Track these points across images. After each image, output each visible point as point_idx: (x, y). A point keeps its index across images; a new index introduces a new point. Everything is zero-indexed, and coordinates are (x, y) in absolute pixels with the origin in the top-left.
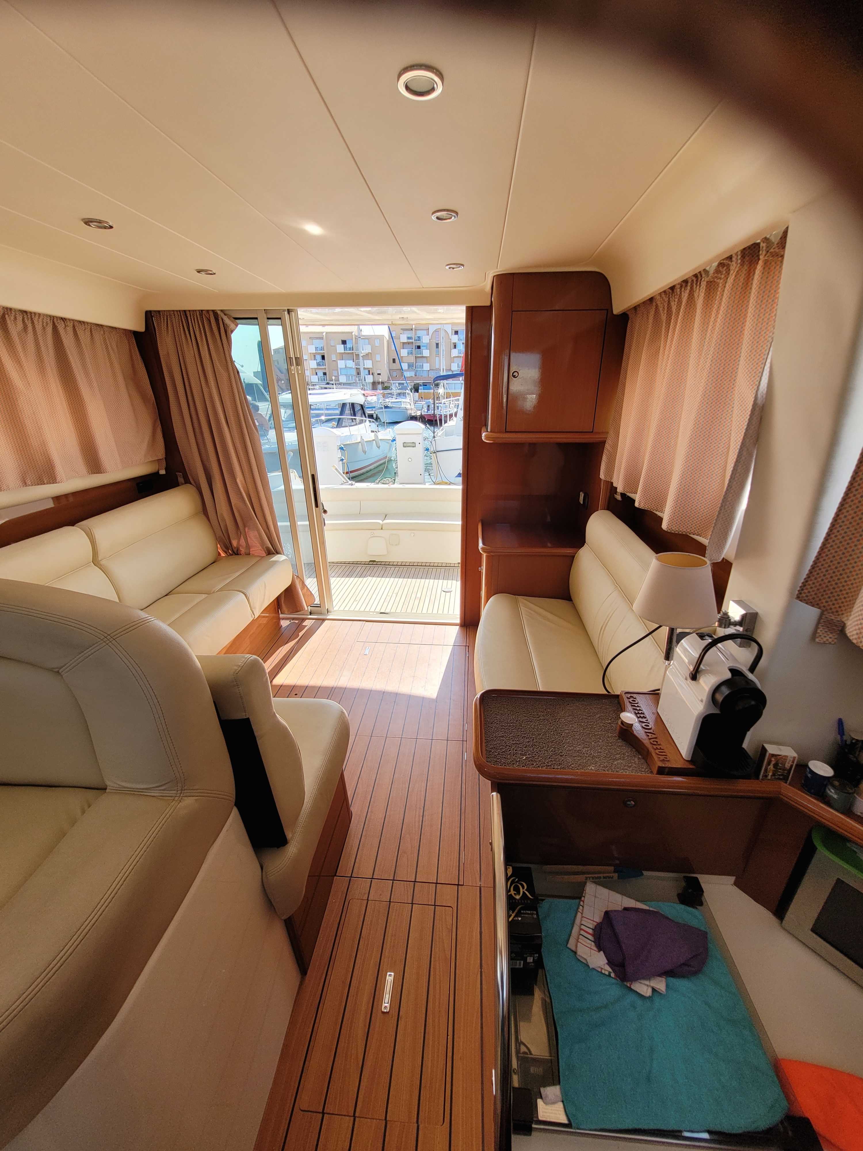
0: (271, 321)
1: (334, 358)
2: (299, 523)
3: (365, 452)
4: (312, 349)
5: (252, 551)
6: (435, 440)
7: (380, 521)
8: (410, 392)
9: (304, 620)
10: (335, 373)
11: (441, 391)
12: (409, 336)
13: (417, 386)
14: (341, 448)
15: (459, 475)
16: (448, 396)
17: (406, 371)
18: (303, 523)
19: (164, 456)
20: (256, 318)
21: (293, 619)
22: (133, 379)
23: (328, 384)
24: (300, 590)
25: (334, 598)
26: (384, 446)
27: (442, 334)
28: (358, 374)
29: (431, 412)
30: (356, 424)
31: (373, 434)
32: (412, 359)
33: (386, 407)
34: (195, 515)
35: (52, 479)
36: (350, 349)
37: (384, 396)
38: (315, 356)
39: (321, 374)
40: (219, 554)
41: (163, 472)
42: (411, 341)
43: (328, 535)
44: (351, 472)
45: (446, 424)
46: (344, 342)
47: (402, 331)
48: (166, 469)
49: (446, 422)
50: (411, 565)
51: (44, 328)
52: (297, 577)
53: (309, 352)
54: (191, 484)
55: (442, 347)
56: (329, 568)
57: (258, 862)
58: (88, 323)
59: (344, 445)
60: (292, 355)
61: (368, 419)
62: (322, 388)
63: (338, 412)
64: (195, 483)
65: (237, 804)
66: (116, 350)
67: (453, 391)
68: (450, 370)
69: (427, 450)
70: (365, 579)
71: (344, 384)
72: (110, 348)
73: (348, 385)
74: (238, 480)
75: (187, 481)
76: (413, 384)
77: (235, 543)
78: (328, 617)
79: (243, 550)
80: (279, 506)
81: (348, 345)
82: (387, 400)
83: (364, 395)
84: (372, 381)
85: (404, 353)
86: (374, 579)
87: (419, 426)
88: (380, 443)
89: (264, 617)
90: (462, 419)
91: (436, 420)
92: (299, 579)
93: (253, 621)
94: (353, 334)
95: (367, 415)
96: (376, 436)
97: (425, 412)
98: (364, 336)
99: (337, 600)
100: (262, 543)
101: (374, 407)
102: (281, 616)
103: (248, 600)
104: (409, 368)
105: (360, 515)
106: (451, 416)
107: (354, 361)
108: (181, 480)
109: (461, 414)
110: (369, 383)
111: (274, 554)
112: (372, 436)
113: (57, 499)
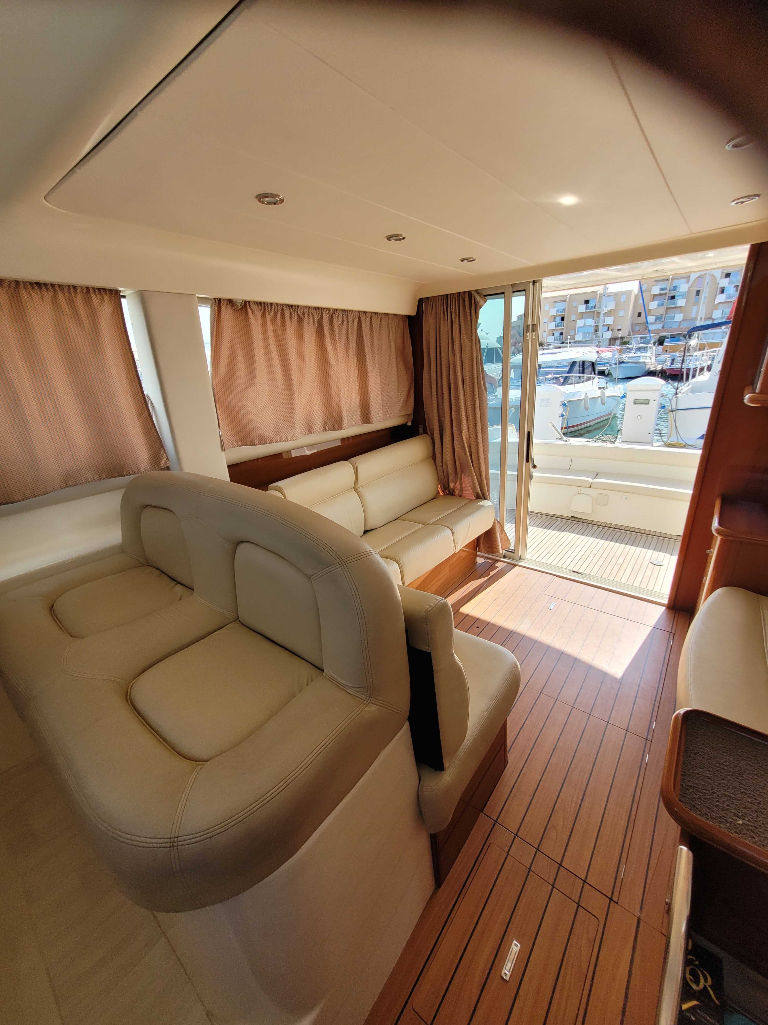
0: (515, 294)
1: (573, 318)
2: (508, 473)
3: (587, 409)
4: (553, 312)
5: (464, 494)
6: (676, 397)
7: (590, 480)
8: (652, 346)
9: (497, 561)
10: (572, 333)
11: (693, 342)
12: (663, 287)
13: (662, 338)
14: (564, 405)
15: (701, 437)
16: (701, 347)
17: (652, 324)
18: (511, 473)
19: (412, 412)
20: (503, 293)
21: (488, 558)
22: (401, 353)
23: (563, 343)
24: (498, 534)
25: (528, 546)
26: (610, 404)
27: (708, 279)
28: (596, 331)
29: (677, 365)
30: (583, 382)
31: (600, 390)
32: (662, 311)
33: (621, 363)
34: (427, 459)
35: (340, 428)
36: (592, 308)
37: (620, 351)
38: (555, 318)
39: (557, 334)
40: (439, 492)
41: (410, 424)
42: (664, 292)
43: (534, 487)
44: (570, 427)
45: (694, 380)
46: (587, 302)
47: (655, 283)
48: (412, 422)
49: (694, 376)
50: (617, 528)
51: (353, 321)
52: (498, 523)
53: (550, 315)
54: (427, 434)
55: (703, 295)
56: (529, 518)
57: (417, 774)
58: (380, 313)
59: (567, 402)
60: (530, 323)
61: (597, 377)
62: (556, 348)
63: (567, 369)
64: (431, 433)
65: (409, 719)
66: (394, 332)
67: (710, 341)
68: (710, 318)
69: (663, 407)
70: (563, 534)
71: (579, 342)
72: (390, 331)
73: (583, 343)
74: (463, 433)
75: (425, 432)
76: (658, 337)
77: (452, 485)
78: (520, 564)
79: (457, 492)
80: (493, 456)
81: (591, 304)
82: (624, 355)
83: (598, 352)
84: (609, 337)
85: (653, 305)
86: (573, 535)
87: (659, 381)
88: (606, 400)
89: (464, 551)
90: (718, 373)
91: (682, 375)
92: (499, 524)
93: (454, 555)
94: (598, 293)
95: (597, 372)
96: (603, 393)
97: (667, 365)
98: (609, 293)
99: (531, 548)
100: (474, 488)
101: (608, 363)
102: (478, 553)
103: (453, 536)
104: (656, 320)
105: (569, 471)
106: (702, 369)
107: (593, 319)
108: (421, 430)
109: (717, 367)
110: (606, 339)
111: (481, 499)
112: (599, 393)
113: (343, 440)
